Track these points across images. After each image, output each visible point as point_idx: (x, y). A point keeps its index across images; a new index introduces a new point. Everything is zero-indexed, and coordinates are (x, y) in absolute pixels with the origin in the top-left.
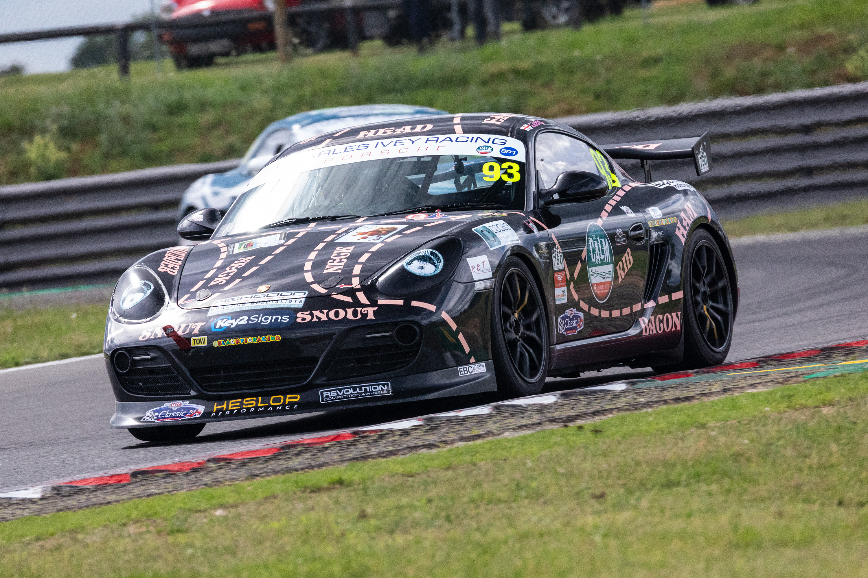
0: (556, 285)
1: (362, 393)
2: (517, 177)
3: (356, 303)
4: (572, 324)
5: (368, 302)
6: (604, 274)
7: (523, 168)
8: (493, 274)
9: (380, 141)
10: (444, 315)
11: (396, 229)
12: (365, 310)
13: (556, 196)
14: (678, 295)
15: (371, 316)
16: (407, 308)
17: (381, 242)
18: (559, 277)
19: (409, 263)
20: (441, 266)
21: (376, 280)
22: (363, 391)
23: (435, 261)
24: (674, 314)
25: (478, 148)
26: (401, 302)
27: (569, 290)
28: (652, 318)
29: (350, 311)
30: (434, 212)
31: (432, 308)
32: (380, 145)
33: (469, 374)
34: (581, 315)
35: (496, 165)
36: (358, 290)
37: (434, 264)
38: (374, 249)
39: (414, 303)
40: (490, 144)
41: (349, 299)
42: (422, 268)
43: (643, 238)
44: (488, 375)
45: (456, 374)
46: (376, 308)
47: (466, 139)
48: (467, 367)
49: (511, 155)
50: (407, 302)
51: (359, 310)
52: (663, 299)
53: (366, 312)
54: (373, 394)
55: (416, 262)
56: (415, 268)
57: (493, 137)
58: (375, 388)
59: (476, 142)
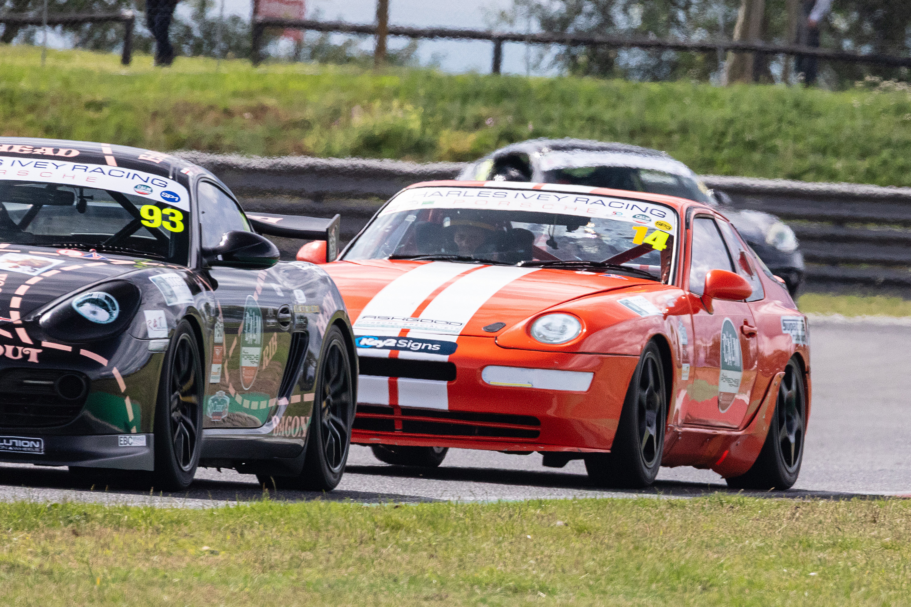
0: (214, 360)
1: (9, 446)
2: (180, 228)
3: (16, 341)
4: (219, 408)
5: (29, 342)
6: (253, 357)
7: (187, 217)
8: (169, 334)
9: (17, 159)
10: (115, 371)
11: (51, 263)
12: (27, 350)
13: (220, 257)
14: (310, 397)
15: (33, 358)
16: (75, 356)
17: (39, 275)
18: (218, 352)
19: (80, 305)
20: (116, 314)
21: (40, 317)
22: (11, 444)
23: (110, 308)
24: (303, 418)
25: (136, 187)
26: (69, 349)
27: (223, 368)
28: (283, 418)
29: (10, 349)
30: (88, 251)
31: (103, 361)
32: (17, 163)
33: (128, 445)
34: (228, 400)
35: (156, 210)
36: (19, 326)
37: (108, 310)
38: (32, 282)
39: (84, 352)
40: (149, 184)
41: (8, 335)
42: (94, 313)
43: (288, 323)
44: (146, 451)
45: (115, 443)
46: (40, 351)
47: (121, 174)
48: (128, 437)
49: (173, 200)
50: (76, 350)
51: (20, 349)
52: (296, 399)
53: (27, 353)
54: (22, 451)
55: (87, 305)
56: (86, 310)
57: (152, 176)
58: (26, 444)
59: (133, 178)
